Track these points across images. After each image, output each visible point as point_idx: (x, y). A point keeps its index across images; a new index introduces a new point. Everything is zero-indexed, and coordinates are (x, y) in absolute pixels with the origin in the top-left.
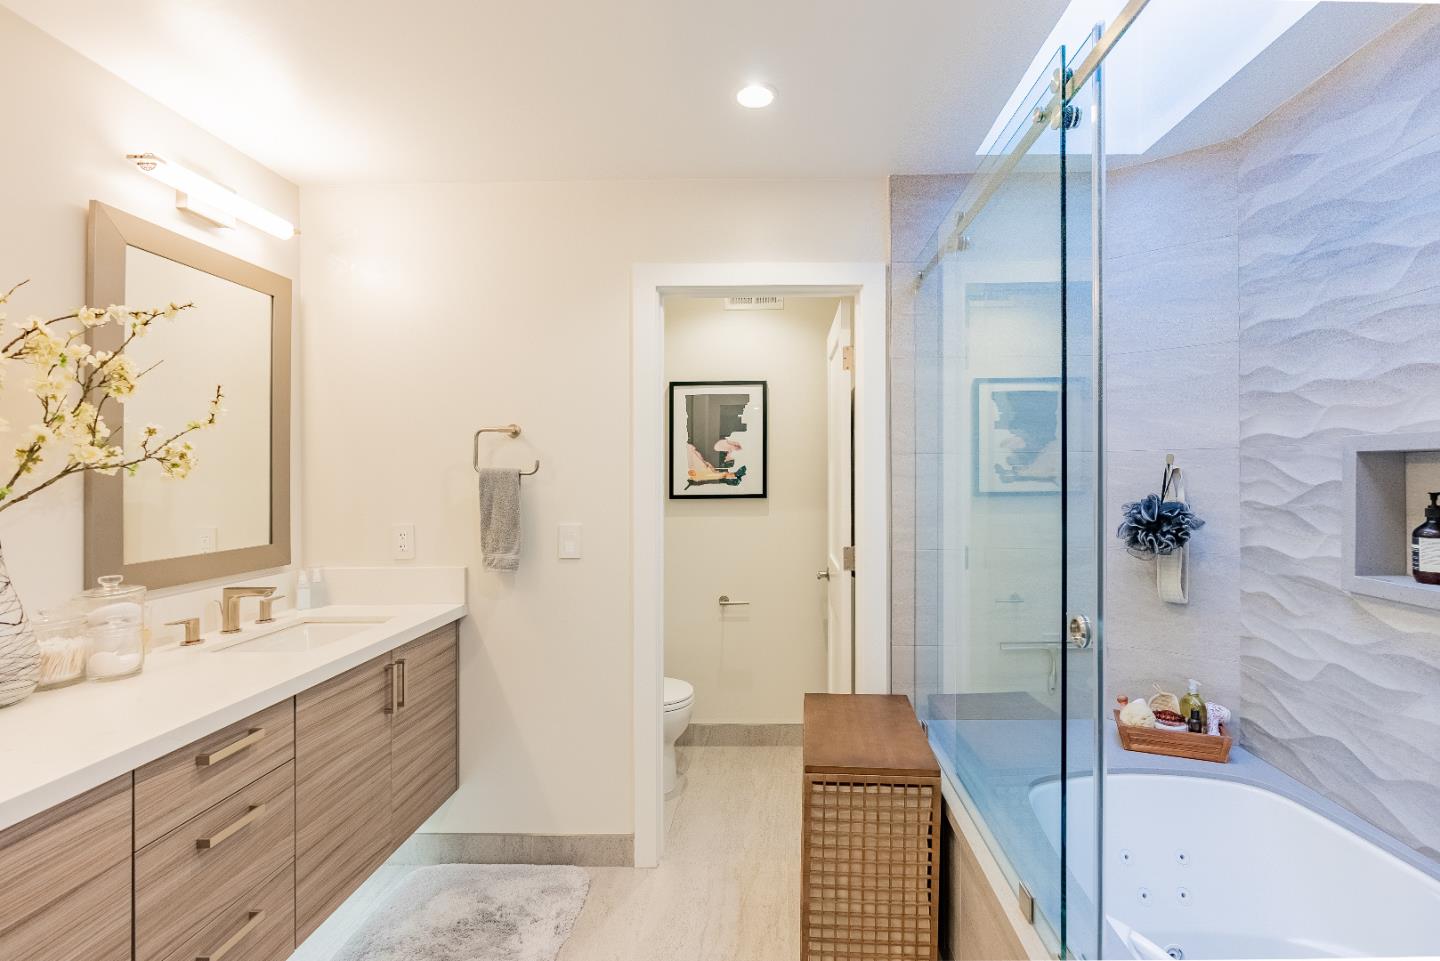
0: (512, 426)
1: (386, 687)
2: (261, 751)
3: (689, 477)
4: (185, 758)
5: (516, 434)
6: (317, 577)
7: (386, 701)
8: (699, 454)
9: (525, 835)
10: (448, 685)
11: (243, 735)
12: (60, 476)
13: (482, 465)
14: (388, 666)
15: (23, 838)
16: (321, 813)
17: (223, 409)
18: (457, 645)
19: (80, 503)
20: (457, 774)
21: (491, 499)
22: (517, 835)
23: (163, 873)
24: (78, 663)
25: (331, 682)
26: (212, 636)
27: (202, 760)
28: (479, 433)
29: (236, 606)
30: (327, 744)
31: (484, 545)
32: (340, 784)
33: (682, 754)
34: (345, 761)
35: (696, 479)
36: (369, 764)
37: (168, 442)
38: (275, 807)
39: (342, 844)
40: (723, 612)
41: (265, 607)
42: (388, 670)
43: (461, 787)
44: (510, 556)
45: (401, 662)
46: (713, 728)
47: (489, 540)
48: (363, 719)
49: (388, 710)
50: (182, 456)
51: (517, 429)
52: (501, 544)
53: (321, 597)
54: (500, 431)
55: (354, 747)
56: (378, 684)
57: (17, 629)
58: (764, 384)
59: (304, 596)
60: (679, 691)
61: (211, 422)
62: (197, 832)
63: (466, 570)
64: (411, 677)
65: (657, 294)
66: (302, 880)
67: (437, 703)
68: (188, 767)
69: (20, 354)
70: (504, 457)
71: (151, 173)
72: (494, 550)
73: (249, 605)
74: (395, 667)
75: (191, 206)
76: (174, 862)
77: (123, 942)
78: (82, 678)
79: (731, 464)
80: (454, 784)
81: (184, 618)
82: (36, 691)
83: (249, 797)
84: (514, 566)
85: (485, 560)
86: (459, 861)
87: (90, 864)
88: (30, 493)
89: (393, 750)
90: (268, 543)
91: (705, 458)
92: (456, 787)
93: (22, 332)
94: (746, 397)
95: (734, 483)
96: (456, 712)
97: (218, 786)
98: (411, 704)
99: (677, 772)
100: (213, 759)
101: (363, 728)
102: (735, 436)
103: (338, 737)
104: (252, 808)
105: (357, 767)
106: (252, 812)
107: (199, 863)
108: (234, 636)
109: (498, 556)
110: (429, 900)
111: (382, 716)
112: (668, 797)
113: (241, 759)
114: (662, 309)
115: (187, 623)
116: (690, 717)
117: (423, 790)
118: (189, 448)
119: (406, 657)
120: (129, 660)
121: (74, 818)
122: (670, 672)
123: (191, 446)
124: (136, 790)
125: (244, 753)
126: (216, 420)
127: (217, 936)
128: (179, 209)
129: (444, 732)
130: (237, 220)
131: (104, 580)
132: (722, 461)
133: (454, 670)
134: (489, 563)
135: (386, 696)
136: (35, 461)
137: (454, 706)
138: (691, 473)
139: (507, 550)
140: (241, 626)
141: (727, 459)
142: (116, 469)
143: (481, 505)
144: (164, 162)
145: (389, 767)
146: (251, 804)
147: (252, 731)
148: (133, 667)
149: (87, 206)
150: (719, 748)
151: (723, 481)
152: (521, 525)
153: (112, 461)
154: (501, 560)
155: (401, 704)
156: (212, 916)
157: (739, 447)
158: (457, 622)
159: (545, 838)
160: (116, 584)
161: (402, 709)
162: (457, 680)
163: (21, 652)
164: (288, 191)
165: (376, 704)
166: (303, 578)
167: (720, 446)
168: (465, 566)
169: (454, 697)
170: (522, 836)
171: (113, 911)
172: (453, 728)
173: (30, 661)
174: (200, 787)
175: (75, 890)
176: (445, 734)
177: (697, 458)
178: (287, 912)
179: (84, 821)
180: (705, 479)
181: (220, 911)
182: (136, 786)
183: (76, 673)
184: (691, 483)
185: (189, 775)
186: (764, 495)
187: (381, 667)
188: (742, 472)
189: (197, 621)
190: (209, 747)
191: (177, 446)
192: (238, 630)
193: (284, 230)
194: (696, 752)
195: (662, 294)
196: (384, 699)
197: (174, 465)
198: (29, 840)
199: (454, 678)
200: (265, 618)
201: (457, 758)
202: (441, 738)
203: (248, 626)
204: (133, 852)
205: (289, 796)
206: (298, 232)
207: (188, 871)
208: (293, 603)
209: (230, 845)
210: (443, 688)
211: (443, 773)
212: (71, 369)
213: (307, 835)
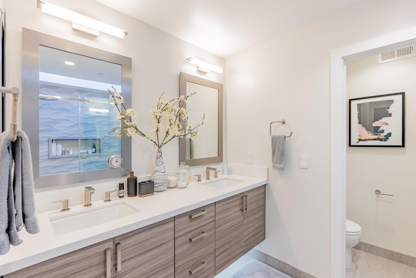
0: (282, 120)
1: (242, 203)
2: (206, 217)
3: (359, 138)
4: (186, 215)
5: (284, 123)
6: (229, 166)
7: (242, 207)
8: (364, 128)
9: (287, 264)
10: (262, 205)
11: (201, 211)
12: (172, 138)
13: (272, 134)
14: (242, 197)
15: (151, 228)
16: (222, 238)
17: (205, 121)
18: (265, 192)
19: (178, 144)
20: (264, 234)
21: (275, 145)
22: (284, 263)
23: (182, 245)
24: (176, 183)
25: (225, 200)
26: (204, 180)
27: (190, 217)
28: (272, 123)
29: (209, 172)
30: (224, 218)
31: (273, 162)
32: (228, 230)
33: (355, 252)
34: (230, 224)
35: (363, 139)
36: (236, 226)
37: (193, 129)
38: (209, 234)
39: (228, 248)
40: (377, 197)
41: (216, 173)
42: (242, 198)
43: (266, 239)
44: (282, 165)
45: (246, 196)
46: (371, 246)
47: (275, 159)
48: (235, 212)
49: (242, 210)
50: (196, 133)
51: (284, 121)
52: (278, 161)
53: (230, 172)
54: (278, 122)
55: (232, 220)
56: (239, 202)
57: (164, 174)
58: (403, 94)
59: (226, 171)
60: (353, 227)
61: (202, 124)
62: (189, 236)
63: (268, 169)
64: (249, 201)
65: (343, 60)
66: (217, 256)
67: (258, 211)
68: (187, 218)
69: (165, 110)
70: (280, 131)
71: (191, 63)
72: (276, 163)
73: (212, 173)
74: (244, 198)
75: (200, 69)
76: (184, 243)
77: (172, 261)
78: (176, 187)
79: (383, 131)
80: (264, 237)
81: (198, 175)
82: (167, 188)
83: (203, 229)
84: (283, 169)
85: (273, 166)
86: (265, 263)
87: (165, 238)
88: (167, 142)
89: (244, 223)
90: (217, 156)
91: (368, 129)
92: (264, 239)
93: (165, 105)
94: (392, 101)
95: (385, 140)
96: (264, 214)
97: (195, 225)
98: (249, 210)
99: (353, 260)
100: (193, 217)
101: (235, 215)
102: (384, 120)
103: (227, 216)
104: (203, 233)
105: (233, 226)
106: (204, 234)
107: (190, 245)
108: (208, 180)
109: (277, 165)
110: (255, 273)
111: (240, 212)
112: (348, 270)
113: (200, 218)
114: (345, 67)
115: (198, 176)
116: (360, 239)
117: (253, 238)
118: (197, 131)
119: (248, 195)
120: (184, 184)
121: (162, 226)
122: (349, 217)
123: (198, 130)
124: (175, 222)
125: (201, 217)
126: (203, 123)
127: (194, 266)
128: (198, 70)
129: (261, 220)
130: (210, 70)
131: (182, 163)
132: (376, 130)
133: (264, 201)
134: (274, 167)
135: (242, 205)
136: (169, 134)
137: (264, 212)
138: (360, 136)
139: (280, 163)
140: (210, 178)
141: (380, 129)
142: (183, 136)
143: (272, 148)
144: (193, 59)
145: (242, 228)
146: (203, 231)
147: (203, 211)
148: (185, 186)
149: (179, 74)
150: (376, 256)
151: (378, 139)
152: (285, 155)
153: (182, 134)
154: (278, 166)
155: (246, 209)
156: (194, 260)
157: (387, 124)
158: (265, 185)
159: (294, 268)
160: (183, 165)
161: (246, 211)
162: (265, 204)
163: (164, 179)
164: (222, 60)
165: (238, 208)
166: (225, 166)
167: (375, 124)
168: (267, 167)
169: (264, 209)
170: (286, 264)
171: (170, 252)
172: (263, 220)
173: (166, 181)
174: (191, 224)
175: (162, 244)
176: (261, 221)
177: (363, 130)
178: (213, 265)
179: (164, 227)
180: (368, 138)
181: (195, 259)
182: (175, 221)
183: (175, 185)
184: (360, 140)
185: (188, 220)
186: (403, 146)
187: (240, 197)
188: (390, 135)
189: (200, 175)
190: (192, 213)
191: (195, 130)
192: (209, 179)
193: (220, 71)
194: (363, 254)
195: (345, 60)
196: (241, 207)
197: (194, 135)
198: (152, 229)
199: (264, 203)
200: (216, 177)
201: (265, 229)
202: (259, 222)
203: (212, 178)
204: (175, 238)
205: (213, 231)
206: (223, 71)
207: (187, 246)
208: (223, 173)
209: (198, 242)
210: (260, 206)
211: (260, 233)
212: (173, 112)
213: (219, 243)
